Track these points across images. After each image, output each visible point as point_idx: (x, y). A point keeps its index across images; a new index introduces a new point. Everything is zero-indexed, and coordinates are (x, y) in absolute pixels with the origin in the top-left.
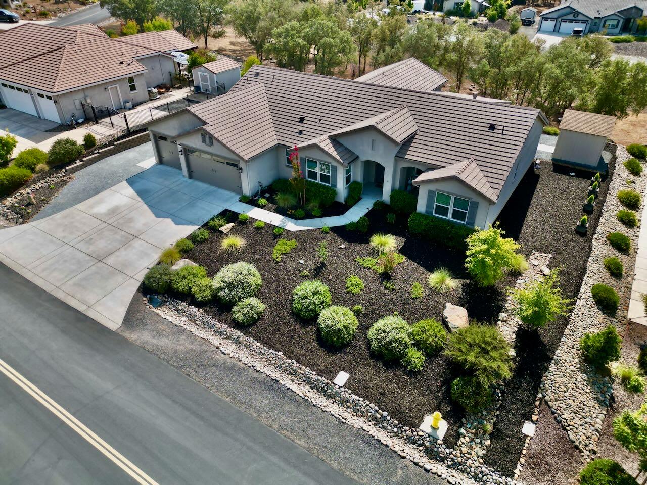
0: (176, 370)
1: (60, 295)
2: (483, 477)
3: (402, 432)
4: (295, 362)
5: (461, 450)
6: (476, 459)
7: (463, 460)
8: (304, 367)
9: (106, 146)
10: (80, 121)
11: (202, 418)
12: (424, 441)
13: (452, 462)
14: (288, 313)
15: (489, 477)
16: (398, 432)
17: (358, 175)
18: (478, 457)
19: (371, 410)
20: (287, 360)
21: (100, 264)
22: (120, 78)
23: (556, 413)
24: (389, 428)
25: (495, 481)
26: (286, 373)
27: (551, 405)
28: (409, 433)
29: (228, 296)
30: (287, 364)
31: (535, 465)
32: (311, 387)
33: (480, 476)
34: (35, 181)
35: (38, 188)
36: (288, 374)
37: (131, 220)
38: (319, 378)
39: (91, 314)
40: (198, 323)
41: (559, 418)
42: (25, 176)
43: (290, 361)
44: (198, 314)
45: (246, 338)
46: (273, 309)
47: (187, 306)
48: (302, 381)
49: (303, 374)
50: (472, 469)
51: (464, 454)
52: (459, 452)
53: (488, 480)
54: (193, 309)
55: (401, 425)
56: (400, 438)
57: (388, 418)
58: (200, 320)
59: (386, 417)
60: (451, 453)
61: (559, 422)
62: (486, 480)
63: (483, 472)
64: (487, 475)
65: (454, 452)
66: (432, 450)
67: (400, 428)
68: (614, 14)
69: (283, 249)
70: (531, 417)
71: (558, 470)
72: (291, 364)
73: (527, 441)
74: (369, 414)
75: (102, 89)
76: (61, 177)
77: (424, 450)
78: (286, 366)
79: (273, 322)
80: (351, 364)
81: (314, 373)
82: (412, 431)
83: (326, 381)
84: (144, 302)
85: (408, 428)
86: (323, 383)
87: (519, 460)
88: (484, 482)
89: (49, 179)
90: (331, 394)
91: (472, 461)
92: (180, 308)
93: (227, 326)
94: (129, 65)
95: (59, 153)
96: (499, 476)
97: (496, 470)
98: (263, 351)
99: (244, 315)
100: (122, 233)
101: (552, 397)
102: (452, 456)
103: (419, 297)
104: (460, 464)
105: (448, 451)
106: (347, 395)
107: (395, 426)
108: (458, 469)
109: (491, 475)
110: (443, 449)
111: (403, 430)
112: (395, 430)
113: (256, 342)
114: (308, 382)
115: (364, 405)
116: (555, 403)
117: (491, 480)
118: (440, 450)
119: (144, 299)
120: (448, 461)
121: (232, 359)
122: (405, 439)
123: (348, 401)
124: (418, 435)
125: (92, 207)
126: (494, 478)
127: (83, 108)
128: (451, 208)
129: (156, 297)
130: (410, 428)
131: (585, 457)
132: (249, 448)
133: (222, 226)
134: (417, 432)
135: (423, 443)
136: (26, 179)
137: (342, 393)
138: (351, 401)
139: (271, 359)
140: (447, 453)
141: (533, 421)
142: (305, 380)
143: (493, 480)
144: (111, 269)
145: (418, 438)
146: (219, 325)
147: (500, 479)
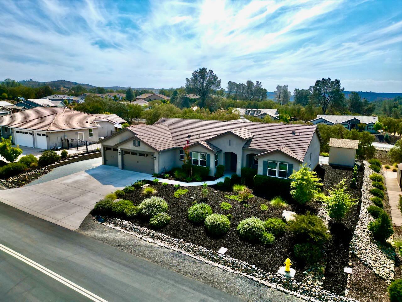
0: (114, 247)
1: (40, 216)
2: (325, 297)
3: (266, 276)
4: (192, 244)
5: (307, 283)
6: (318, 286)
7: (310, 289)
8: (198, 246)
9: (73, 157)
10: (59, 148)
11: (133, 268)
12: (281, 280)
13: (302, 290)
14: (185, 221)
15: (329, 296)
16: (263, 276)
17: (222, 162)
18: (319, 285)
19: (244, 266)
20: (186, 243)
21: (66, 203)
22: (85, 128)
23: (363, 260)
24: (257, 275)
25: (333, 298)
26: (186, 251)
27: (358, 257)
28: (271, 276)
29: (147, 212)
30: (186, 246)
31: (357, 288)
32: (203, 257)
33: (323, 297)
34: (29, 171)
35: (30, 174)
36: (187, 251)
37: (87, 185)
38: (208, 250)
39: (59, 223)
40: (127, 229)
41: (366, 263)
42: (24, 167)
43: (188, 244)
44: (128, 224)
45: (159, 234)
46: (175, 219)
47: (121, 220)
48: (197, 254)
49: (197, 250)
50: (317, 293)
51: (309, 285)
52: (306, 284)
53: (328, 299)
54: (125, 222)
55: (265, 272)
56: (265, 280)
57: (256, 269)
58: (129, 227)
59: (254, 268)
60: (301, 285)
61: (366, 265)
62: (327, 299)
63: (324, 294)
64: (327, 295)
65: (303, 284)
66: (288, 285)
67: (264, 274)
68: (345, 122)
69: (180, 193)
70: (348, 264)
71: (373, 290)
72: (189, 245)
73: (348, 276)
74: (243, 268)
75: (74, 133)
76: (44, 170)
77: (282, 286)
78: (186, 247)
79: (176, 225)
80: (228, 243)
81: (205, 248)
82: (273, 275)
83: (212, 252)
84: (93, 219)
85: (270, 273)
86: (211, 253)
87: (346, 286)
88: (326, 300)
89: (38, 170)
90: (217, 259)
91: (315, 288)
92: (116, 222)
93: (147, 229)
94: (91, 123)
95: (46, 157)
96: (335, 295)
97: (332, 292)
98: (170, 240)
99: (158, 221)
100: (80, 190)
101: (358, 252)
102: (301, 287)
103: (266, 210)
104: (308, 291)
105: (298, 284)
106: (227, 258)
107: (261, 273)
108: (307, 295)
109: (330, 296)
110: (295, 283)
111: (267, 275)
112: (262, 275)
113: (165, 236)
114: (201, 254)
115: (239, 263)
116: (361, 255)
117: (330, 299)
118: (293, 283)
119: (94, 217)
120: (299, 290)
121: (151, 243)
122: (269, 280)
123: (228, 262)
124: (277, 276)
125: (63, 180)
126: (332, 296)
127: (62, 141)
128: (277, 170)
129: (101, 217)
130: (271, 273)
131: (389, 283)
132: (165, 282)
133: (143, 185)
134: (276, 275)
135: (281, 281)
136: (24, 169)
137: (224, 258)
138: (230, 262)
139: (176, 244)
140: (298, 286)
141: (350, 266)
142: (199, 253)
143: (332, 298)
144: (73, 205)
145: (278, 278)
146: (141, 229)
147: (336, 297)
